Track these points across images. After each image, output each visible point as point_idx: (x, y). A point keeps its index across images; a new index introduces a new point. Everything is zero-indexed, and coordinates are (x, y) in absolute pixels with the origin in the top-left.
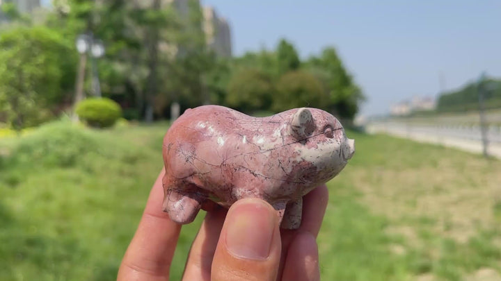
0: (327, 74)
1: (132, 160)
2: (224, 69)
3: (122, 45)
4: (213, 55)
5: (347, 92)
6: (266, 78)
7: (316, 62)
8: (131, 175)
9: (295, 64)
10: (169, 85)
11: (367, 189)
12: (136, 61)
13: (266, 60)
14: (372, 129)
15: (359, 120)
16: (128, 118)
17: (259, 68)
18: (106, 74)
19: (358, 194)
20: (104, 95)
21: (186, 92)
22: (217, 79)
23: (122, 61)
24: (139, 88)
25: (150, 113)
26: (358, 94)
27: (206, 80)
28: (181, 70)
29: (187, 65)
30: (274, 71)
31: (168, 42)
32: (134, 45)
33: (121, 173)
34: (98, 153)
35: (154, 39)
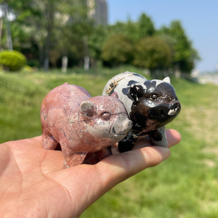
0: (174, 40)
1: (31, 94)
2: (101, 33)
3: (28, 13)
4: (92, 23)
5: (187, 53)
6: (130, 41)
7: (166, 31)
8: (29, 104)
9: (151, 32)
10: (61, 44)
11: (194, 121)
12: (39, 26)
13: (131, 28)
14: (203, 81)
15: (195, 73)
16: (32, 65)
17: (126, 34)
18: (16, 33)
19: (188, 125)
20: (15, 48)
21: (74, 49)
22: (95, 40)
23: (28, 25)
24: (41, 45)
25: (47, 62)
26: (195, 55)
27: (87, 40)
28: (69, 33)
29: (74, 29)
30: (136, 36)
31: (61, 12)
32: (37, 13)
33: (23, 103)
34: (7, 88)
35: (51, 10)
